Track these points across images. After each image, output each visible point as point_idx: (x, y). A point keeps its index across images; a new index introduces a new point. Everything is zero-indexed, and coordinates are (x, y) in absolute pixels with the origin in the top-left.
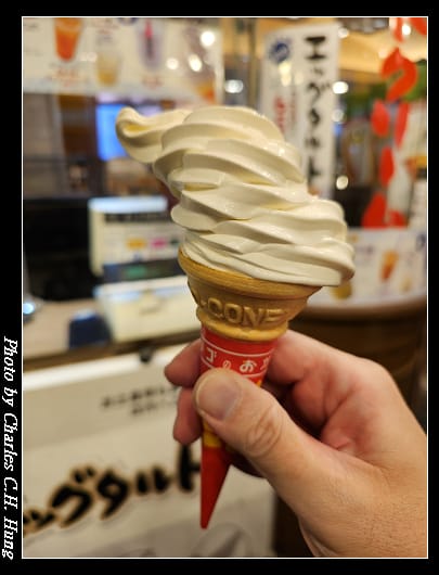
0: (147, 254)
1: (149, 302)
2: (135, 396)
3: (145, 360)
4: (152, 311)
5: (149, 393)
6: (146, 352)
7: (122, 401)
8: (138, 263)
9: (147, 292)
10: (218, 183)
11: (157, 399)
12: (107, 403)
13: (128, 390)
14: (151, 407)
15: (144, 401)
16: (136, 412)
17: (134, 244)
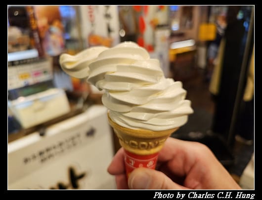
0: (31, 81)
1: (38, 105)
2: (41, 153)
3: (42, 135)
4: (40, 109)
5: (48, 150)
6: (42, 131)
7: (34, 157)
8: (27, 87)
9: (36, 101)
10: (128, 89)
11: (52, 152)
12: (26, 161)
13: (36, 151)
14: (50, 156)
15: (46, 155)
16: (43, 161)
17: (23, 77)
